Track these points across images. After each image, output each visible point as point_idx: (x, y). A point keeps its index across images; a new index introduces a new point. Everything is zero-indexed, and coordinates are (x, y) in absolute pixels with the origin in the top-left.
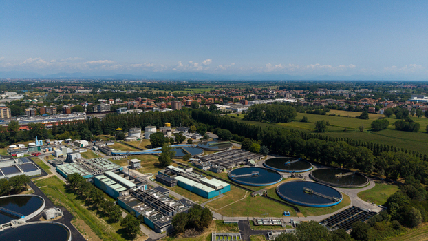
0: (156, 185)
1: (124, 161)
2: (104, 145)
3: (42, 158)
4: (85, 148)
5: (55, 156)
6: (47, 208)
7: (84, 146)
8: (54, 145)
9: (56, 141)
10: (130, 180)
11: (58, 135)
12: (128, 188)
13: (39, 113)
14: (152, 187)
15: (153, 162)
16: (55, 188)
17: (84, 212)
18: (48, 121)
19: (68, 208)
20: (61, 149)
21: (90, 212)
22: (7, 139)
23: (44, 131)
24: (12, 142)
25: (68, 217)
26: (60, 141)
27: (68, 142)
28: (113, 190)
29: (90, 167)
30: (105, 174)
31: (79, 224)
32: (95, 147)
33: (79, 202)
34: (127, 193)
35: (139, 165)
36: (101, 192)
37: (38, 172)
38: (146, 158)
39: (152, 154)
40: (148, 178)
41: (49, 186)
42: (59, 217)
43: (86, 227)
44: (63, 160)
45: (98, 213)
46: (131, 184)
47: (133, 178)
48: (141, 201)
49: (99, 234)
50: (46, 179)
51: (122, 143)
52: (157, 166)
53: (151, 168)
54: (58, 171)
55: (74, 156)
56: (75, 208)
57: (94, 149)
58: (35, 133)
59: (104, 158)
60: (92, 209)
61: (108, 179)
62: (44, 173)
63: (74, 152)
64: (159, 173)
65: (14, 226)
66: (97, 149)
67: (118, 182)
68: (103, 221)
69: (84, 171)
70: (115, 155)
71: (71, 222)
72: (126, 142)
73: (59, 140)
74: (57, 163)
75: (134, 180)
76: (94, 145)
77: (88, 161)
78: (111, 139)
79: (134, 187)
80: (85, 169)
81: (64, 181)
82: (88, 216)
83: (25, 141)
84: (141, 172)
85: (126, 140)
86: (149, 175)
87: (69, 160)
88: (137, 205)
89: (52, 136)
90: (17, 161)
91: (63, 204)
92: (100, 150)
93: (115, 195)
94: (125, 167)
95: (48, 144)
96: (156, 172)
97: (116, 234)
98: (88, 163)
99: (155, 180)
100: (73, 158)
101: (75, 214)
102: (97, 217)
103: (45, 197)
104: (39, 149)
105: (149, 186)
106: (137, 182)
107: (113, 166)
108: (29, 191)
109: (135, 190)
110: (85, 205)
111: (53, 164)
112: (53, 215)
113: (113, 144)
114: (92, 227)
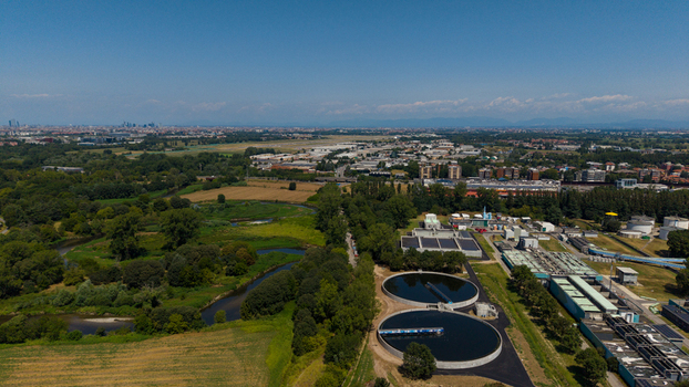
0: (660, 321)
1: (607, 266)
2: (580, 235)
3: (487, 237)
4: (548, 234)
5: (504, 237)
6: (480, 301)
7: (547, 231)
8: (506, 223)
9: (510, 218)
10: (609, 298)
11: (513, 209)
12: (602, 309)
13: (495, 175)
14: (649, 322)
15: (665, 282)
16: (495, 280)
17: (525, 322)
18: (502, 188)
19: (506, 311)
20: (513, 230)
21: (534, 325)
22: (452, 205)
23: (497, 201)
24: (456, 211)
25: (503, 321)
26: (515, 219)
27: (526, 221)
28: (575, 304)
29: (549, 263)
30: (569, 279)
31: (515, 334)
32: (563, 236)
33: (521, 307)
34: (598, 317)
35: (634, 279)
36: (555, 301)
37: (478, 253)
38: (653, 271)
39: (667, 268)
40: (647, 305)
41: (488, 275)
42: (492, 318)
43: (524, 343)
44: (513, 245)
45: (545, 331)
46: (608, 305)
47: (615, 297)
48: (621, 338)
49: (540, 360)
50: (487, 265)
51: (613, 237)
52: (670, 289)
53: (656, 291)
54: (504, 259)
55: (528, 242)
56: (515, 313)
57: (561, 239)
58: (485, 202)
59: (575, 254)
60: (539, 323)
61: (572, 287)
62: (485, 257)
63: (531, 236)
64: (671, 302)
65: (440, 309)
66: (566, 239)
67: (587, 295)
68: (550, 345)
69: (539, 267)
70: (594, 254)
71: (506, 330)
72: (620, 238)
73: (514, 216)
74: (503, 247)
75: (616, 301)
76: (563, 233)
77: (548, 253)
78: (594, 228)
79: (612, 311)
80: (540, 264)
81: (508, 273)
82: (530, 330)
83: (471, 210)
84: (635, 293)
85: (620, 234)
86: (649, 301)
87: (521, 247)
88: (611, 340)
89: (505, 210)
90: (457, 234)
91: (500, 303)
92: (571, 241)
93: (578, 314)
94: (607, 277)
95: (499, 219)
96: (665, 299)
97: (566, 370)
98: (547, 257)
99: (659, 312)
100: (527, 245)
101: (513, 321)
102: (543, 336)
103: (481, 287)
104: (486, 225)
105: (642, 318)
106: (622, 305)
107: (585, 269)
108: (463, 275)
109: (614, 316)
110: (530, 314)
111: (498, 248)
112: (485, 313)
113: (595, 236)
114: (532, 347)
